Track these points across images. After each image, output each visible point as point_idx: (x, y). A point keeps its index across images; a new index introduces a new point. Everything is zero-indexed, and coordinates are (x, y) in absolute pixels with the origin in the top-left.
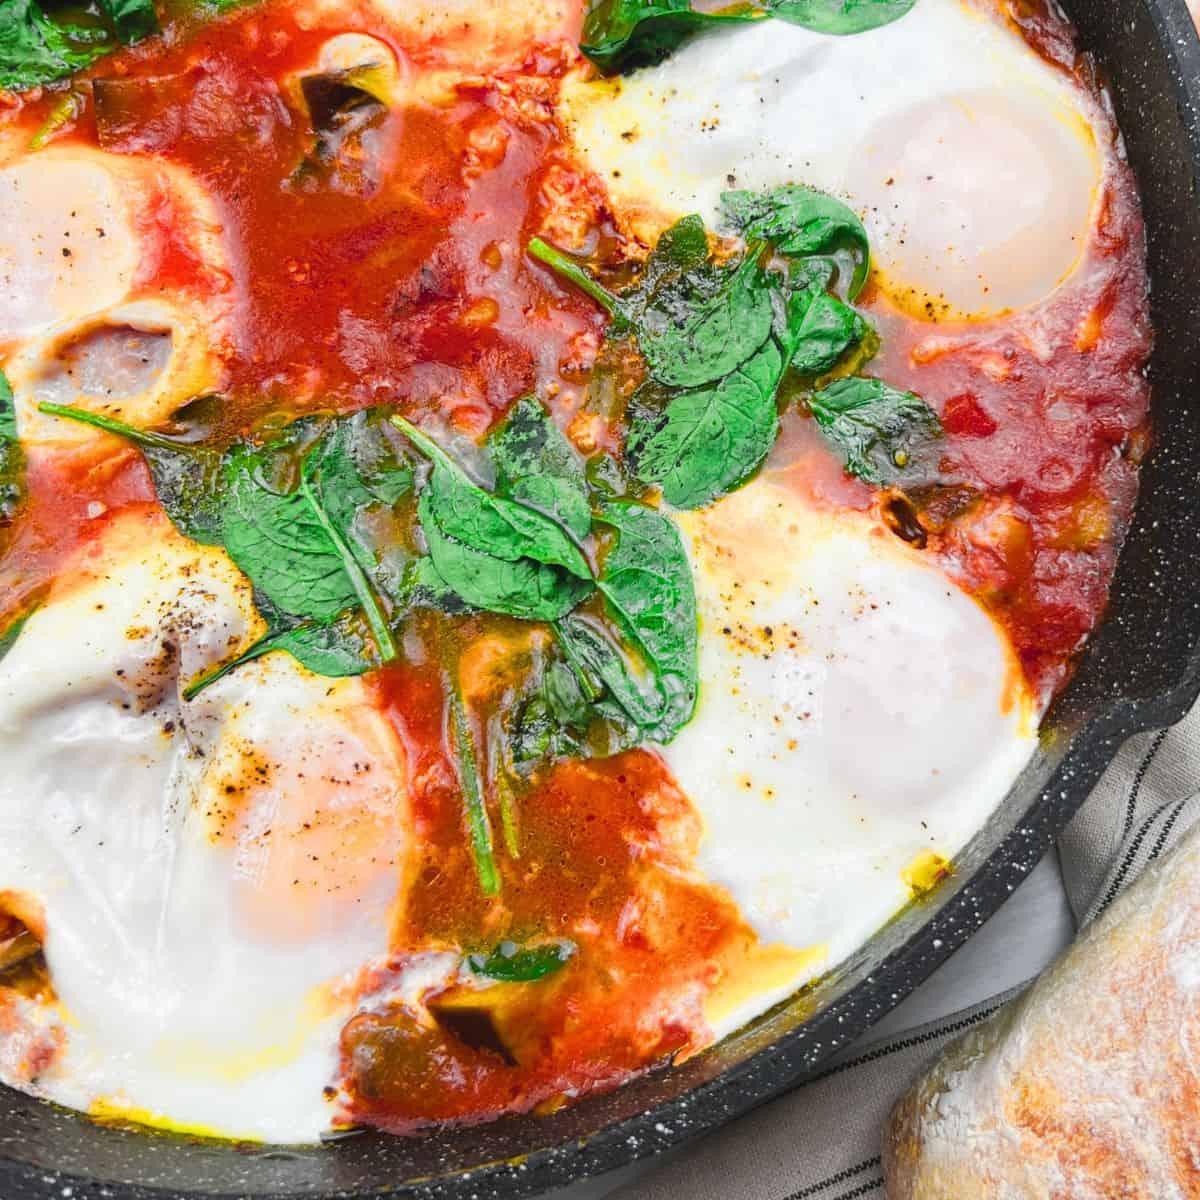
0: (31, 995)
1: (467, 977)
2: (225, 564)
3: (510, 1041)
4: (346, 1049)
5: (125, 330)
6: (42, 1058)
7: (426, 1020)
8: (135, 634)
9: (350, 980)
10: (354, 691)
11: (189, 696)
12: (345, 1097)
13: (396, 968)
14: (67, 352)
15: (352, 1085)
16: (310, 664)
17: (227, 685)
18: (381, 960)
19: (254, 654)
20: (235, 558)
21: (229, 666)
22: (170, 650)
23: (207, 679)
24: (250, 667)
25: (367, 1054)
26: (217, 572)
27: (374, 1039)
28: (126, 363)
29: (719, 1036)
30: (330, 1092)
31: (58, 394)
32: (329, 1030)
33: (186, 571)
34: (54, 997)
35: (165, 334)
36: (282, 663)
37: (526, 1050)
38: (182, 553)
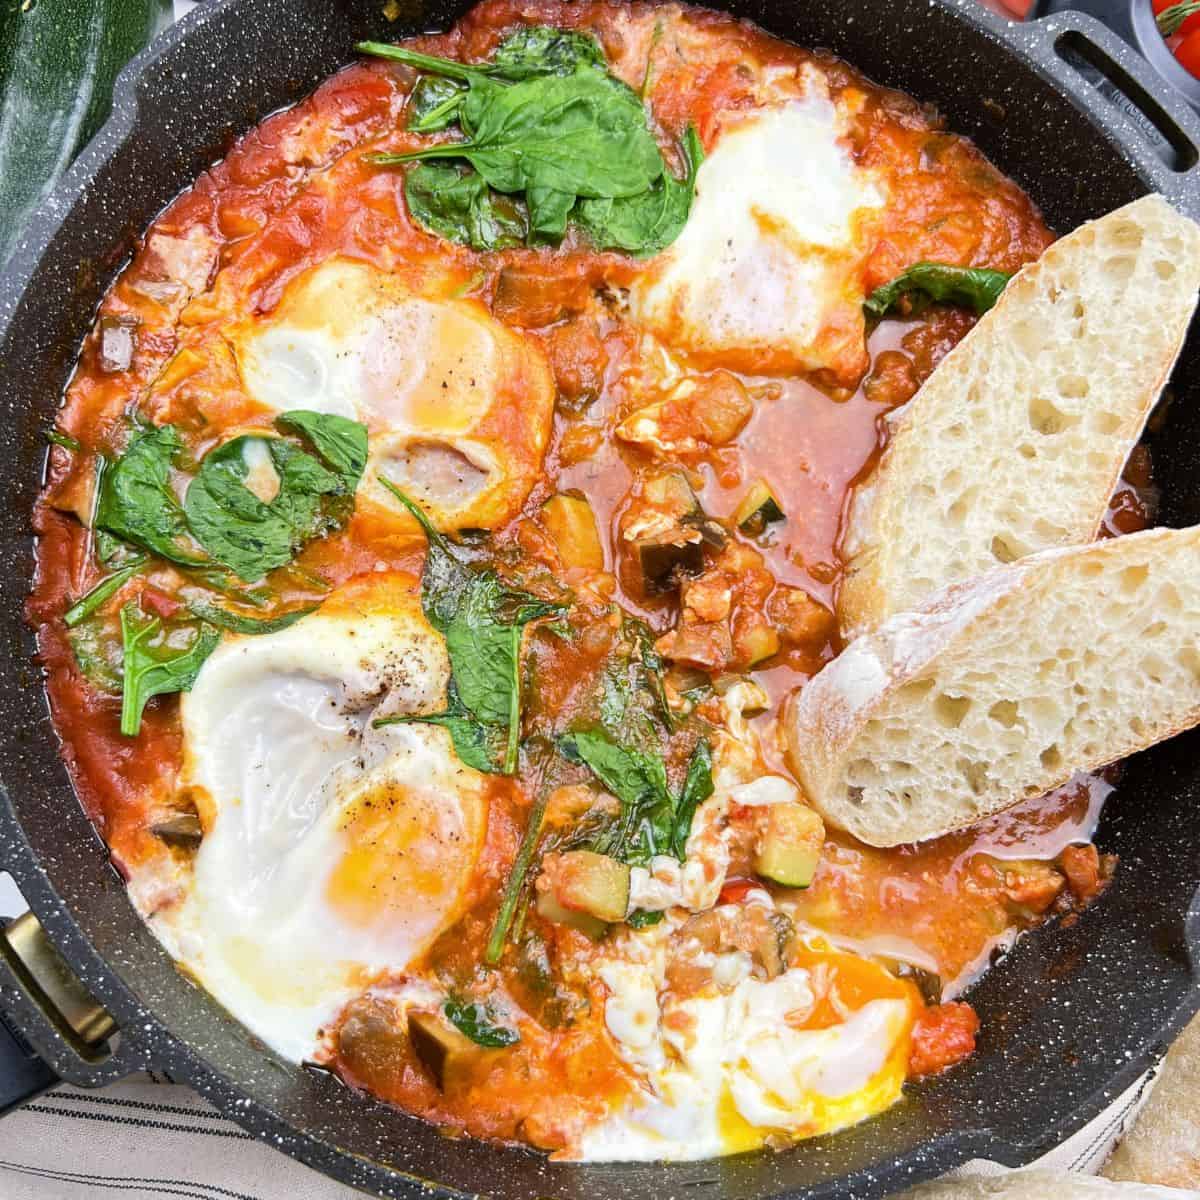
0: (178, 859)
1: (442, 1014)
2: (441, 648)
3: (447, 1074)
4: (345, 1015)
5: (459, 455)
6: (165, 904)
7: (402, 1026)
8: (365, 664)
9: (372, 971)
10: (476, 783)
11: (376, 725)
12: (329, 1043)
13: (403, 980)
14: (414, 448)
15: (337, 1037)
16: (459, 749)
17: (403, 729)
18: (397, 969)
19: (428, 720)
20: (450, 649)
21: (411, 719)
22: (384, 689)
23: (391, 719)
24: (423, 726)
25: (356, 1024)
26: (433, 651)
27: (365, 1020)
28: (448, 475)
29: (585, 1159)
30: (321, 1033)
31: (395, 473)
32: (342, 996)
33: (415, 639)
34: (192, 869)
35: (483, 471)
36: (443, 737)
37: (453, 1084)
38: (418, 627)
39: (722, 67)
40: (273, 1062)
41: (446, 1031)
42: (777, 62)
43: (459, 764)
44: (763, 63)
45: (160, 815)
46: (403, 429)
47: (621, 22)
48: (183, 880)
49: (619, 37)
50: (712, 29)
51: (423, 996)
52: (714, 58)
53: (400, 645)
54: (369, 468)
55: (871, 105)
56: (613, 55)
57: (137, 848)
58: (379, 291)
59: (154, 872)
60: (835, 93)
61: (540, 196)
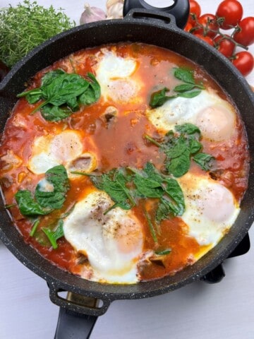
1: (155, 255)
2: (105, 194)
3: (165, 264)
6: (90, 275)
8: (93, 205)
11: (104, 214)
12: (139, 276)
13: (144, 255)
14: (74, 163)
15: (140, 274)
17: (110, 212)
18: (141, 254)
19: (113, 207)
20: (107, 192)
21: (110, 209)
22: (99, 207)
23: (107, 212)
24: (113, 209)
25: (141, 268)
30: (137, 275)
31: (73, 170)
34: (90, 265)
36: (118, 208)
37: (167, 265)
38: (98, 193)
39: (87, 59)
40: (132, 286)
41: (158, 257)
42: (96, 52)
43: (125, 211)
44: (94, 54)
45: (77, 261)
46: (69, 160)
47: (64, 63)
48: (90, 268)
49: (65, 66)
50: (81, 54)
51: (149, 254)
52: (84, 58)
53: (98, 198)
54: (68, 172)
55: (117, 48)
56: (66, 70)
57: (78, 269)
58: (48, 139)
59: (84, 271)
60: (110, 50)
61: (70, 101)
